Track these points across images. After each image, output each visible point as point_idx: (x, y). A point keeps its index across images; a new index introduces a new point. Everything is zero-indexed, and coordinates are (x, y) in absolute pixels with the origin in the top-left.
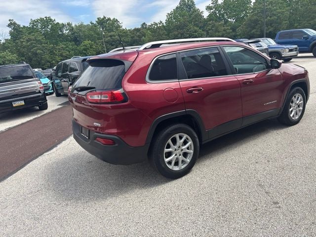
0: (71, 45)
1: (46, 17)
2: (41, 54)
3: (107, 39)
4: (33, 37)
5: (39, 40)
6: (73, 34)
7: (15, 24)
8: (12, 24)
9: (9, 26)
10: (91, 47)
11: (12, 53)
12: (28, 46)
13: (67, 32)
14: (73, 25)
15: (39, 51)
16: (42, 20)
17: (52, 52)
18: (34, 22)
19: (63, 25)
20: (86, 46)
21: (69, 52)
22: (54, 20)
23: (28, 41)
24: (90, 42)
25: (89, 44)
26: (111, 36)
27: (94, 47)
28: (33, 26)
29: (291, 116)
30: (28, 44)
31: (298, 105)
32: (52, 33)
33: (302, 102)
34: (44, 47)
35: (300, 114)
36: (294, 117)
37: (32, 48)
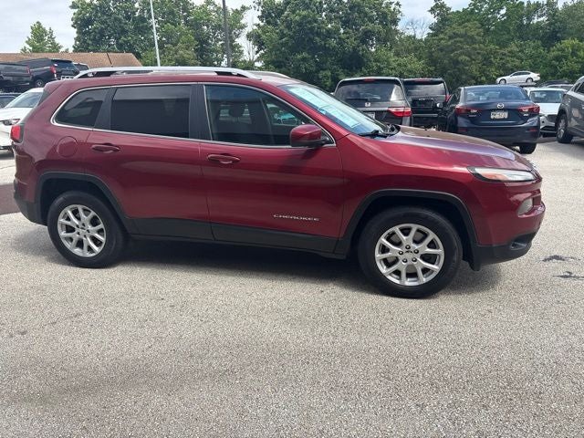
0: (531, 47)
2: (464, 63)
4: (462, 31)
5: (472, 37)
6: (550, 24)
7: (443, 6)
8: (439, 8)
9: (432, 10)
10: (574, 54)
11: (420, 58)
12: (448, 46)
13: (541, 19)
14: (560, 6)
15: (463, 58)
17: (487, 61)
18: (477, 3)
19: (538, 5)
20: (563, 50)
21: (522, 60)
23: (450, 38)
24: (576, 42)
25: (573, 46)
27: (581, 54)
28: (472, 10)
29: (383, 269)
30: (449, 43)
31: (421, 253)
32: (503, 22)
33: (440, 251)
34: (475, 49)
35: (424, 280)
36: (400, 279)
37: (453, 51)
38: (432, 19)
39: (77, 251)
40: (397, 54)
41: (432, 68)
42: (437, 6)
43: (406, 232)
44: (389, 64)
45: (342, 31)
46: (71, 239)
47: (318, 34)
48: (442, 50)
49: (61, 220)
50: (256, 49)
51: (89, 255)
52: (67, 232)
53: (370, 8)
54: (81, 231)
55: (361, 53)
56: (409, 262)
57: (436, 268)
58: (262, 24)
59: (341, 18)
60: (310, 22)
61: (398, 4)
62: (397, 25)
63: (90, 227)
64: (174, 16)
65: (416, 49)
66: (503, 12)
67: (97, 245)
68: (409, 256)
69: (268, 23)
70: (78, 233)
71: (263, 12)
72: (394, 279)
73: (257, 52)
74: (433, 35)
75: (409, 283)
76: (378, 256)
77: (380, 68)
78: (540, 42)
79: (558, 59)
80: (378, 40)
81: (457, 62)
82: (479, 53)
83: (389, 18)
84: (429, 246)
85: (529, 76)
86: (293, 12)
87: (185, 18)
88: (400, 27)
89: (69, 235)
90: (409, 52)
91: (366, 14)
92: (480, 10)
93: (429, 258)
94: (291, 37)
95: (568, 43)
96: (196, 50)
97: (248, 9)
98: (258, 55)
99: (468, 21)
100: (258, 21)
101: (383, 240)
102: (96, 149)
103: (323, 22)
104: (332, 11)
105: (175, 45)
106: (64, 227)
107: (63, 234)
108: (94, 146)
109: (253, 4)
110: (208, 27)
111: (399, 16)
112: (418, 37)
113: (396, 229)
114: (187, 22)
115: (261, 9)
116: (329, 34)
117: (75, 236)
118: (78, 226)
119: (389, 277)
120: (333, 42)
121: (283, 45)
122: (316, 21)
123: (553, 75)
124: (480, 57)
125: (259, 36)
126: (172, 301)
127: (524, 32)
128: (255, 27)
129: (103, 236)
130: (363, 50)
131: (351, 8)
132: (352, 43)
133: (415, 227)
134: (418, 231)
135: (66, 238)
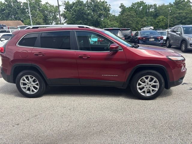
0: (150, 19)
1: (141, 1)
2: (131, 24)
3: (175, 16)
4: (130, 14)
5: (133, 16)
6: (155, 11)
7: (123, 6)
8: (122, 6)
9: (120, 7)
10: (163, 21)
11: (117, 22)
13: (152, 10)
14: (158, 6)
15: (130, 22)
16: (138, 3)
17: (137, 23)
18: (133, 5)
19: (151, 6)
20: (159, 20)
21: (148, 23)
22: (145, 3)
23: (126, 16)
24: (163, 17)
25: (162, 18)
26: (179, 13)
27: (165, 20)
28: (132, 7)
29: (140, 91)
30: (126, 17)
31: (151, 85)
32: (141, 11)
33: (158, 84)
34: (134, 19)
35: (153, 93)
36: (145, 94)
37: (127, 20)
38: (120, 10)
39: (28, 92)
40: (110, 21)
41: (122, 25)
42: (121, 6)
43: (147, 78)
44: (108, 24)
45: (92, 13)
46: (25, 88)
47: (85, 14)
48: (124, 20)
49: (21, 81)
50: (64, 19)
51: (32, 93)
52: (23, 85)
53: (101, 6)
54: (29, 85)
55: (99, 20)
56: (148, 88)
57: (156, 89)
58: (65, 11)
59: (92, 9)
60: (82, 10)
61: (109, 5)
62: (109, 11)
63: (33, 83)
64: (35, 8)
65: (116, 19)
66: (141, 8)
67: (36, 89)
68: (148, 86)
69: (68, 10)
70: (28, 85)
71: (66, 7)
72: (143, 94)
73: (64, 20)
74: (121, 15)
75: (148, 95)
76: (138, 87)
77: (105, 25)
78: (153, 17)
79: (158, 22)
80: (104, 16)
81: (129, 23)
82: (135, 21)
83: (107, 10)
84: (154, 83)
85: (150, 28)
86: (76, 7)
87: (39, 8)
88: (111, 12)
89: (25, 86)
90: (113, 20)
91: (100, 8)
92: (134, 7)
93: (154, 86)
94: (76, 15)
95: (161, 17)
96: (43, 19)
97: (61, 6)
98: (65, 21)
99: (131, 11)
100: (64, 10)
101: (139, 81)
102: (35, 55)
103: (86, 10)
104: (89, 7)
105: (35, 18)
106: (22, 84)
107: (22, 86)
108: (35, 54)
109: (62, 4)
110: (47, 11)
111: (110, 9)
112: (116, 16)
113: (144, 77)
114: (39, 10)
115: (65, 6)
116: (89, 14)
117: (27, 87)
118: (28, 83)
119: (141, 94)
120: (90, 17)
121: (73, 18)
122: (84, 10)
123: (157, 27)
124: (135, 22)
125: (65, 15)
126: (69, 108)
127: (148, 14)
128: (63, 12)
129: (38, 86)
130: (99, 19)
131: (95, 6)
132: (96, 17)
133: (150, 77)
134: (151, 78)
135: (23, 88)
